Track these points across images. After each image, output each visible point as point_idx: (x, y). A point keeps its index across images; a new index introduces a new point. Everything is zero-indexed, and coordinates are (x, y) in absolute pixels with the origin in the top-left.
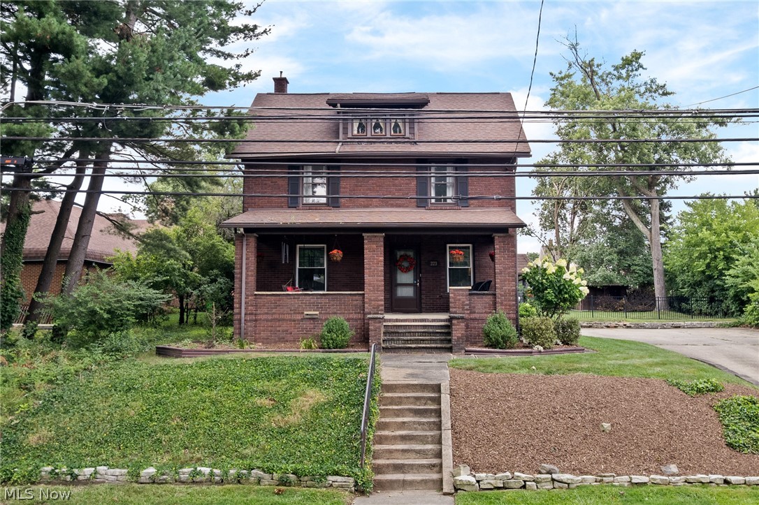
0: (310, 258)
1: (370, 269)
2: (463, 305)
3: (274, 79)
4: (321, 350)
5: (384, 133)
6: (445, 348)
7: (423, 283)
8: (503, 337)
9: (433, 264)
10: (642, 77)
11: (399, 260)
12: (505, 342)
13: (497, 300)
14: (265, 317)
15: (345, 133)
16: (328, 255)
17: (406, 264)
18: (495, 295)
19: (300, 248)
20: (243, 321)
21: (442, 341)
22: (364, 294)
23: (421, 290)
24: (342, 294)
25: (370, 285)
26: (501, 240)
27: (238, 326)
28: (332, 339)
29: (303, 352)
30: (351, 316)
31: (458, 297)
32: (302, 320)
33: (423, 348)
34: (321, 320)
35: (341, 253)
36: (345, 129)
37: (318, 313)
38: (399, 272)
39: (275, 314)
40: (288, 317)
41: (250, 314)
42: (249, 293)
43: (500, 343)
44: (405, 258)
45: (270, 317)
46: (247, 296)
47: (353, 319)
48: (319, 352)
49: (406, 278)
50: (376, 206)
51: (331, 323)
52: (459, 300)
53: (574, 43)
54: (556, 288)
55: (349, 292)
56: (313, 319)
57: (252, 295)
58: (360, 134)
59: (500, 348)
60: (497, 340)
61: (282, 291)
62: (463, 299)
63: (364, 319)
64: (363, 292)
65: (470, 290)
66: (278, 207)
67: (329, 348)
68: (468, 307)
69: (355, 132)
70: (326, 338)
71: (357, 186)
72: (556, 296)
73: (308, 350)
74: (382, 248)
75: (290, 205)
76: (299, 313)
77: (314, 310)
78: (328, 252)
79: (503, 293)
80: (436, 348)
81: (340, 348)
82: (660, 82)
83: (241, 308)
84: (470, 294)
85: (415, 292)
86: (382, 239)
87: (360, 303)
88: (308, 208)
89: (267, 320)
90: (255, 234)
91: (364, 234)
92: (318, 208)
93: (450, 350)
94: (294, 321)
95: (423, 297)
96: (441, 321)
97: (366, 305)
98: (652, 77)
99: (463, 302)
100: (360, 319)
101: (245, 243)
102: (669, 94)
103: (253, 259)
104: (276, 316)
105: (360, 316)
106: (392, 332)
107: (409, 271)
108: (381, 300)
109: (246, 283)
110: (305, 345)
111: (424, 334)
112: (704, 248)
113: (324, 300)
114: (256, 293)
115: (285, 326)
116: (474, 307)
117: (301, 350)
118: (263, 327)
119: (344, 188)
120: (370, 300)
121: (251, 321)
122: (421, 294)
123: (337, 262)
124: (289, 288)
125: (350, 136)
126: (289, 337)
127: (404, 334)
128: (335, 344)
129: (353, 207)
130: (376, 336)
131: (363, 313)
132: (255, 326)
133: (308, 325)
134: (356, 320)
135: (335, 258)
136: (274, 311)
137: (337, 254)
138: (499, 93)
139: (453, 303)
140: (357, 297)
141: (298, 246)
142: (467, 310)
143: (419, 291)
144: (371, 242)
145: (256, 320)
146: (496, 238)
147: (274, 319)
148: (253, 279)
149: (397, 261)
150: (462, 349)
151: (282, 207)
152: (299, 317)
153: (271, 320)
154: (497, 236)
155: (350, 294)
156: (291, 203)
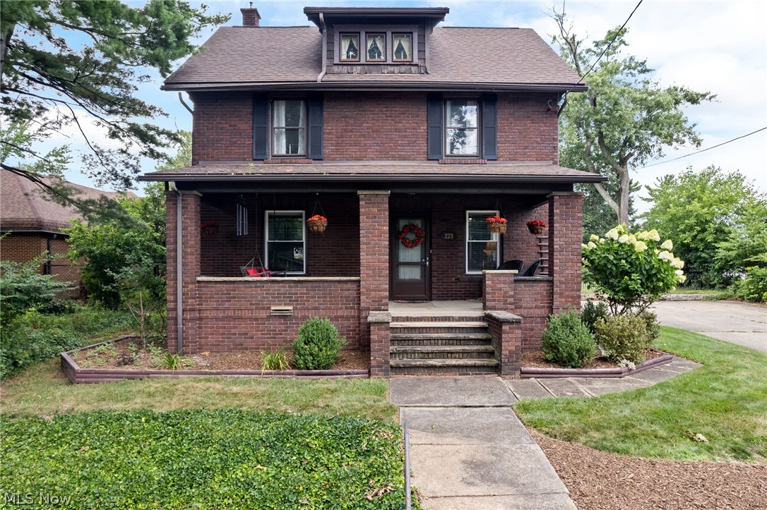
0: (285, 228)
1: (369, 243)
2: (506, 296)
3: (243, 11)
4: (295, 371)
5: (382, 58)
6: (487, 367)
7: (434, 262)
8: (578, 351)
9: (449, 236)
10: (622, 55)
11: (403, 231)
12: (582, 357)
13: (555, 289)
14: (213, 314)
15: (331, 57)
16: (306, 223)
17: (411, 237)
18: (552, 282)
19: (270, 217)
20: (180, 321)
21: (480, 354)
22: (359, 281)
23: (431, 271)
24: (327, 281)
25: (368, 267)
26: (563, 201)
27: (173, 327)
28: (311, 354)
29: (266, 374)
30: (340, 313)
31: (499, 286)
32: (269, 317)
33: (454, 366)
34: (296, 318)
35: (324, 220)
36: (331, 52)
37: (291, 308)
38: (401, 247)
39: (228, 309)
40: (247, 314)
41: (190, 310)
42: (188, 280)
43: (573, 360)
44: (410, 228)
45: (221, 315)
46: (185, 285)
47: (342, 317)
48: (292, 374)
49: (412, 254)
50: (373, 159)
51: (310, 329)
52: (500, 289)
53: (561, 13)
54: (645, 272)
55: (337, 278)
56: (284, 317)
57: (192, 283)
58: (351, 59)
59: (573, 367)
60: (570, 355)
61: (241, 275)
62: (505, 287)
63: (359, 317)
64: (358, 278)
65: (515, 275)
66: (239, 159)
67: (308, 368)
68: (512, 300)
69: (344, 57)
70: (302, 352)
71: (346, 131)
72: (642, 284)
73: (273, 371)
74: (387, 213)
75: (255, 157)
76: (263, 309)
77: (285, 305)
78: (307, 218)
79: (563, 279)
80: (474, 367)
81: (324, 368)
82: (639, 59)
83: (176, 301)
84: (516, 281)
85: (423, 273)
86: (387, 200)
87: (353, 293)
88: (279, 161)
89: (217, 319)
90: (195, 192)
91: (359, 192)
92: (294, 161)
93: (496, 369)
94: (257, 319)
95: (434, 279)
96: (472, 319)
97: (363, 297)
98: (631, 55)
99: (506, 293)
100: (353, 317)
101: (180, 205)
102: (648, 71)
103: (194, 229)
104: (230, 313)
105: (353, 313)
106: (403, 338)
107: (416, 245)
108: (384, 290)
109: (184, 265)
110: (271, 362)
111: (451, 342)
112: (692, 221)
113: (300, 290)
114: (199, 279)
115: (243, 327)
116: (520, 300)
117: (263, 371)
118: (211, 328)
119: (329, 133)
120: (369, 290)
121: (192, 320)
122: (431, 277)
123: (319, 233)
124: (251, 271)
125: (336, 61)
126: (249, 343)
127: (421, 342)
128: (316, 363)
129: (341, 160)
130: (381, 350)
131: (359, 308)
132: (200, 328)
133: (277, 325)
134: (348, 318)
135: (315, 228)
136: (227, 305)
137: (320, 222)
138: (518, 28)
139: (491, 293)
140: (349, 285)
141: (267, 212)
142: (511, 304)
143: (427, 272)
144: (369, 203)
145: (200, 319)
146: (557, 198)
147: (227, 317)
148: (194, 260)
149: (400, 233)
150: (516, 369)
151: (244, 159)
152: (263, 314)
153: (223, 319)
154: (557, 195)
155: (339, 282)
156: (257, 155)
